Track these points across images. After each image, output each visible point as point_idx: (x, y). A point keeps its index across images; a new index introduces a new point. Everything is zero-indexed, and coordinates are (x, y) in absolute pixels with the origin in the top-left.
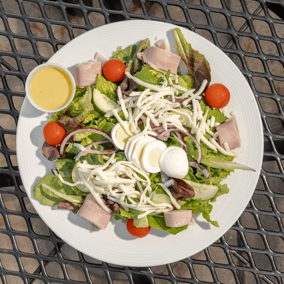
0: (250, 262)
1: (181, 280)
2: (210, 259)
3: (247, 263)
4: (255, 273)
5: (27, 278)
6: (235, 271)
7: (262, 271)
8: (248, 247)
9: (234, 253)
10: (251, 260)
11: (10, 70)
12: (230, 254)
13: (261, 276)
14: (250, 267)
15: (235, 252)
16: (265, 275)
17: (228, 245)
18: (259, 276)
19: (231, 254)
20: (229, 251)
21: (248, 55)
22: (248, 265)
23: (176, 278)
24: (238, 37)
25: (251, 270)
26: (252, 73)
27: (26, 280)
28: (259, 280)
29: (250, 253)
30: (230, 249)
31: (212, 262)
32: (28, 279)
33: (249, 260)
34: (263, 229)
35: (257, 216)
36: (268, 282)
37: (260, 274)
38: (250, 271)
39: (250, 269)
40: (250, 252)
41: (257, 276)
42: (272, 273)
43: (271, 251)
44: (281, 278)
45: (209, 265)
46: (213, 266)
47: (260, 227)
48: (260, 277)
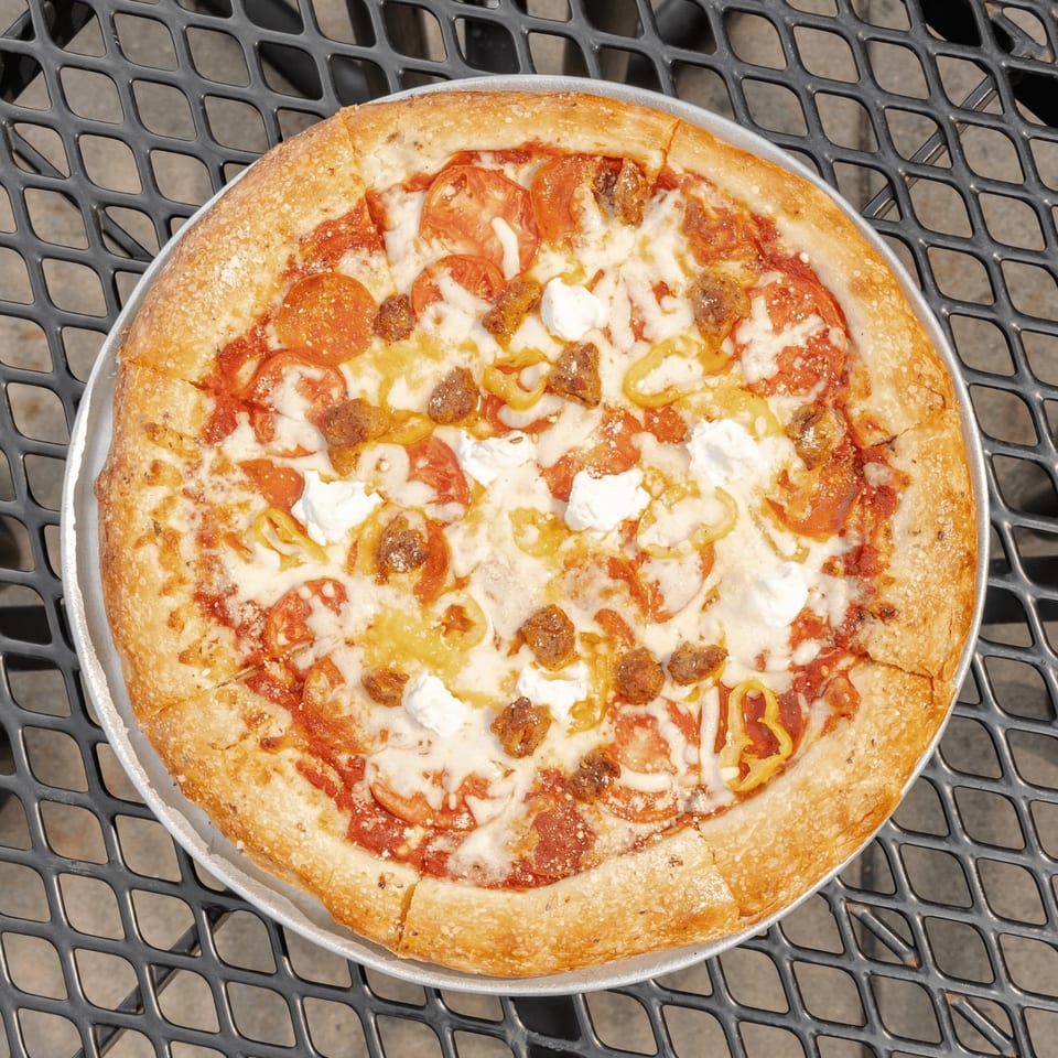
0: (915, 948)
1: (677, 998)
2: (779, 931)
3: (906, 953)
4: (934, 988)
5: (149, 966)
6: (865, 979)
7: (957, 984)
8: (913, 897)
9: (864, 914)
10: (920, 942)
11: (131, 255)
12: (849, 917)
13: (953, 1000)
14: (915, 965)
15: (866, 911)
16: (966, 996)
17: (842, 887)
18: (945, 1001)
19: (853, 918)
20: (846, 907)
21: (940, 242)
22: (911, 959)
23: (662, 991)
24: (907, 179)
25: (921, 978)
26: (948, 302)
27: (147, 969)
28: (944, 1013)
29: (918, 920)
30: (850, 901)
31: (785, 942)
32: (154, 967)
33: (912, 944)
34: (967, 839)
35: (948, 790)
36: (976, 1022)
37: (949, 991)
38: (917, 980)
39: (915, 974)
40: (919, 914)
41: (938, 1000)
42: (993, 992)
43: (990, 913)
44: (1022, 1010)
45: (776, 951)
46: (787, 956)
47: (955, 832)
48: (949, 1002)
